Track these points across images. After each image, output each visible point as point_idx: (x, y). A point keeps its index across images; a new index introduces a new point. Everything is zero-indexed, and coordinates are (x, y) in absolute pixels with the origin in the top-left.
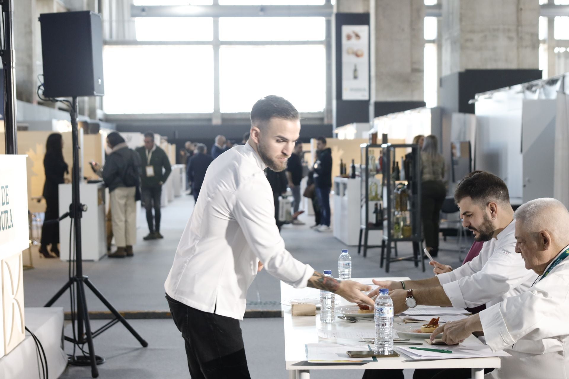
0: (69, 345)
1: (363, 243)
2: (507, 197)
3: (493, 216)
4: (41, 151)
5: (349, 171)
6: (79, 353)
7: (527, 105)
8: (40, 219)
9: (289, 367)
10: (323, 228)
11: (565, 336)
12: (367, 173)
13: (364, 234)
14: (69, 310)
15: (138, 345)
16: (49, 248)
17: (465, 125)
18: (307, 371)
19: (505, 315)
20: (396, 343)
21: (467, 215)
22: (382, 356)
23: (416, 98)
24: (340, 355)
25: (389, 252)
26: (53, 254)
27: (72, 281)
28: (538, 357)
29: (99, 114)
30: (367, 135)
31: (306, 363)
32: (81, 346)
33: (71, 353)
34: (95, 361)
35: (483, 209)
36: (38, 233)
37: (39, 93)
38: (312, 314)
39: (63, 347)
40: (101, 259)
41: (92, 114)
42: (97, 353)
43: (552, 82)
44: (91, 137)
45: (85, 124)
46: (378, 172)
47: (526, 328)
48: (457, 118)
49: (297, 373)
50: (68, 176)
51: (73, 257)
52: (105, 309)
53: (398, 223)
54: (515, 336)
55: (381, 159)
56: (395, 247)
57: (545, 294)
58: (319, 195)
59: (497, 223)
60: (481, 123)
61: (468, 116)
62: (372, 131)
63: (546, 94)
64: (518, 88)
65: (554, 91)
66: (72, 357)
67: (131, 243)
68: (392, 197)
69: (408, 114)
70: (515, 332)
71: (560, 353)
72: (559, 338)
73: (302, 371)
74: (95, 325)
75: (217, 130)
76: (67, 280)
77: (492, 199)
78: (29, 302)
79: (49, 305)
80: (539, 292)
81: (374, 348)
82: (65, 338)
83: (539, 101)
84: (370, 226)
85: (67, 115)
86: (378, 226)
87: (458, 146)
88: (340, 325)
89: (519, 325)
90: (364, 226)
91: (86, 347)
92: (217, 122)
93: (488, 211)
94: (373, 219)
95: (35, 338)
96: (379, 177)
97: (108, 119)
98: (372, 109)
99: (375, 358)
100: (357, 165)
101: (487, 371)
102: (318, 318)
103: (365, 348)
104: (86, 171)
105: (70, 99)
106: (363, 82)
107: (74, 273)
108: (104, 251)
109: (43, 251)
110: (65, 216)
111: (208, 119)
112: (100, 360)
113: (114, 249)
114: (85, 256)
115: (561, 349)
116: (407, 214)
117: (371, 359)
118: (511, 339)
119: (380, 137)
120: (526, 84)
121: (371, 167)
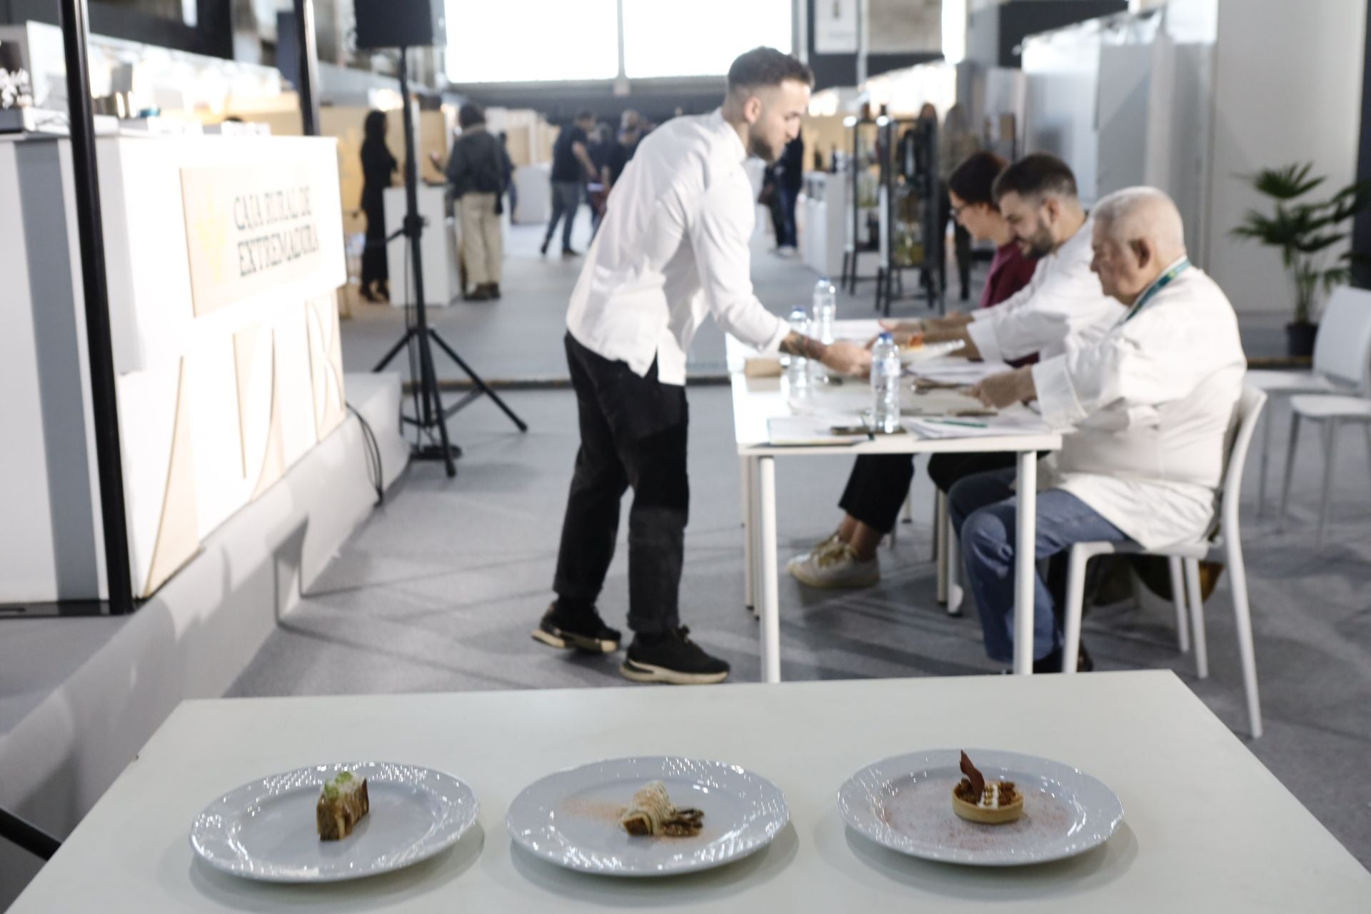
0: (411, 430)
1: (849, 272)
2: (1073, 190)
3: (1052, 220)
4: (356, 137)
5: (827, 162)
6: (425, 441)
7: (1107, 53)
8: (359, 242)
9: (743, 451)
10: (787, 250)
11: (1161, 404)
12: (856, 166)
13: (850, 261)
14: (408, 379)
15: (513, 428)
16: (374, 287)
17: (1008, 88)
18: (770, 457)
19: (1073, 377)
20: (904, 413)
21: (1013, 220)
22: (881, 432)
23: (929, 47)
24: (819, 433)
25: (889, 287)
26: (380, 296)
27: (410, 333)
28: (1119, 435)
29: (441, 81)
30: (854, 107)
31: (768, 445)
32: (428, 429)
33: (414, 440)
34: (451, 452)
35: (1036, 209)
36: (357, 265)
37: (347, 45)
38: (777, 375)
39: (401, 431)
40: (453, 302)
41: (430, 80)
42: (453, 439)
43: (1146, 15)
44: (431, 116)
45: (421, 97)
46: (872, 161)
47: (1106, 397)
48: (996, 76)
49: (754, 462)
50: (398, 177)
51: (412, 300)
52: (462, 376)
53: (902, 241)
54: (1087, 409)
55: (878, 144)
56: (899, 280)
57: (1136, 345)
58: (783, 199)
59: (1057, 232)
60: (1034, 84)
61: (1012, 74)
62: (862, 99)
63: (1138, 34)
64: (1092, 25)
65: (1149, 30)
66: (415, 447)
67: (495, 278)
68: (895, 201)
69: (919, 71)
70: (1088, 402)
71: (1155, 427)
72: (1155, 406)
73: (761, 457)
74: (448, 401)
75: (624, 103)
76: (403, 332)
77: (1051, 194)
78: (350, 365)
79: (380, 368)
80: (1127, 340)
81: (871, 422)
82: (404, 419)
83: (1126, 48)
84: (860, 247)
85: (396, 84)
86: (873, 245)
87: (995, 120)
88: (819, 389)
89: (1094, 392)
90: (850, 247)
91: (436, 432)
92: (622, 90)
93: (1045, 214)
94: (864, 236)
95: (361, 419)
96: (874, 172)
97: (454, 90)
98: (862, 66)
99: (871, 436)
100: (840, 153)
101: (1041, 454)
102: (784, 380)
103: (857, 422)
104: (423, 168)
105: (397, 52)
106: (848, 23)
107: (414, 321)
108: (457, 290)
109: (365, 291)
110: (397, 234)
111: (608, 86)
112: (457, 451)
113: (471, 288)
114: (429, 298)
115: (1157, 421)
116: (916, 228)
117: (866, 437)
118: (1080, 412)
119: (875, 110)
120: (1106, 20)
121: (862, 154)
